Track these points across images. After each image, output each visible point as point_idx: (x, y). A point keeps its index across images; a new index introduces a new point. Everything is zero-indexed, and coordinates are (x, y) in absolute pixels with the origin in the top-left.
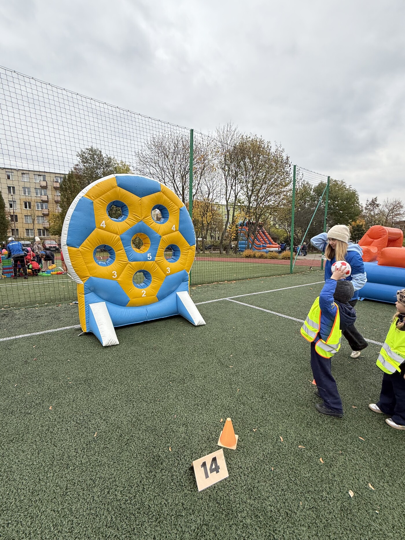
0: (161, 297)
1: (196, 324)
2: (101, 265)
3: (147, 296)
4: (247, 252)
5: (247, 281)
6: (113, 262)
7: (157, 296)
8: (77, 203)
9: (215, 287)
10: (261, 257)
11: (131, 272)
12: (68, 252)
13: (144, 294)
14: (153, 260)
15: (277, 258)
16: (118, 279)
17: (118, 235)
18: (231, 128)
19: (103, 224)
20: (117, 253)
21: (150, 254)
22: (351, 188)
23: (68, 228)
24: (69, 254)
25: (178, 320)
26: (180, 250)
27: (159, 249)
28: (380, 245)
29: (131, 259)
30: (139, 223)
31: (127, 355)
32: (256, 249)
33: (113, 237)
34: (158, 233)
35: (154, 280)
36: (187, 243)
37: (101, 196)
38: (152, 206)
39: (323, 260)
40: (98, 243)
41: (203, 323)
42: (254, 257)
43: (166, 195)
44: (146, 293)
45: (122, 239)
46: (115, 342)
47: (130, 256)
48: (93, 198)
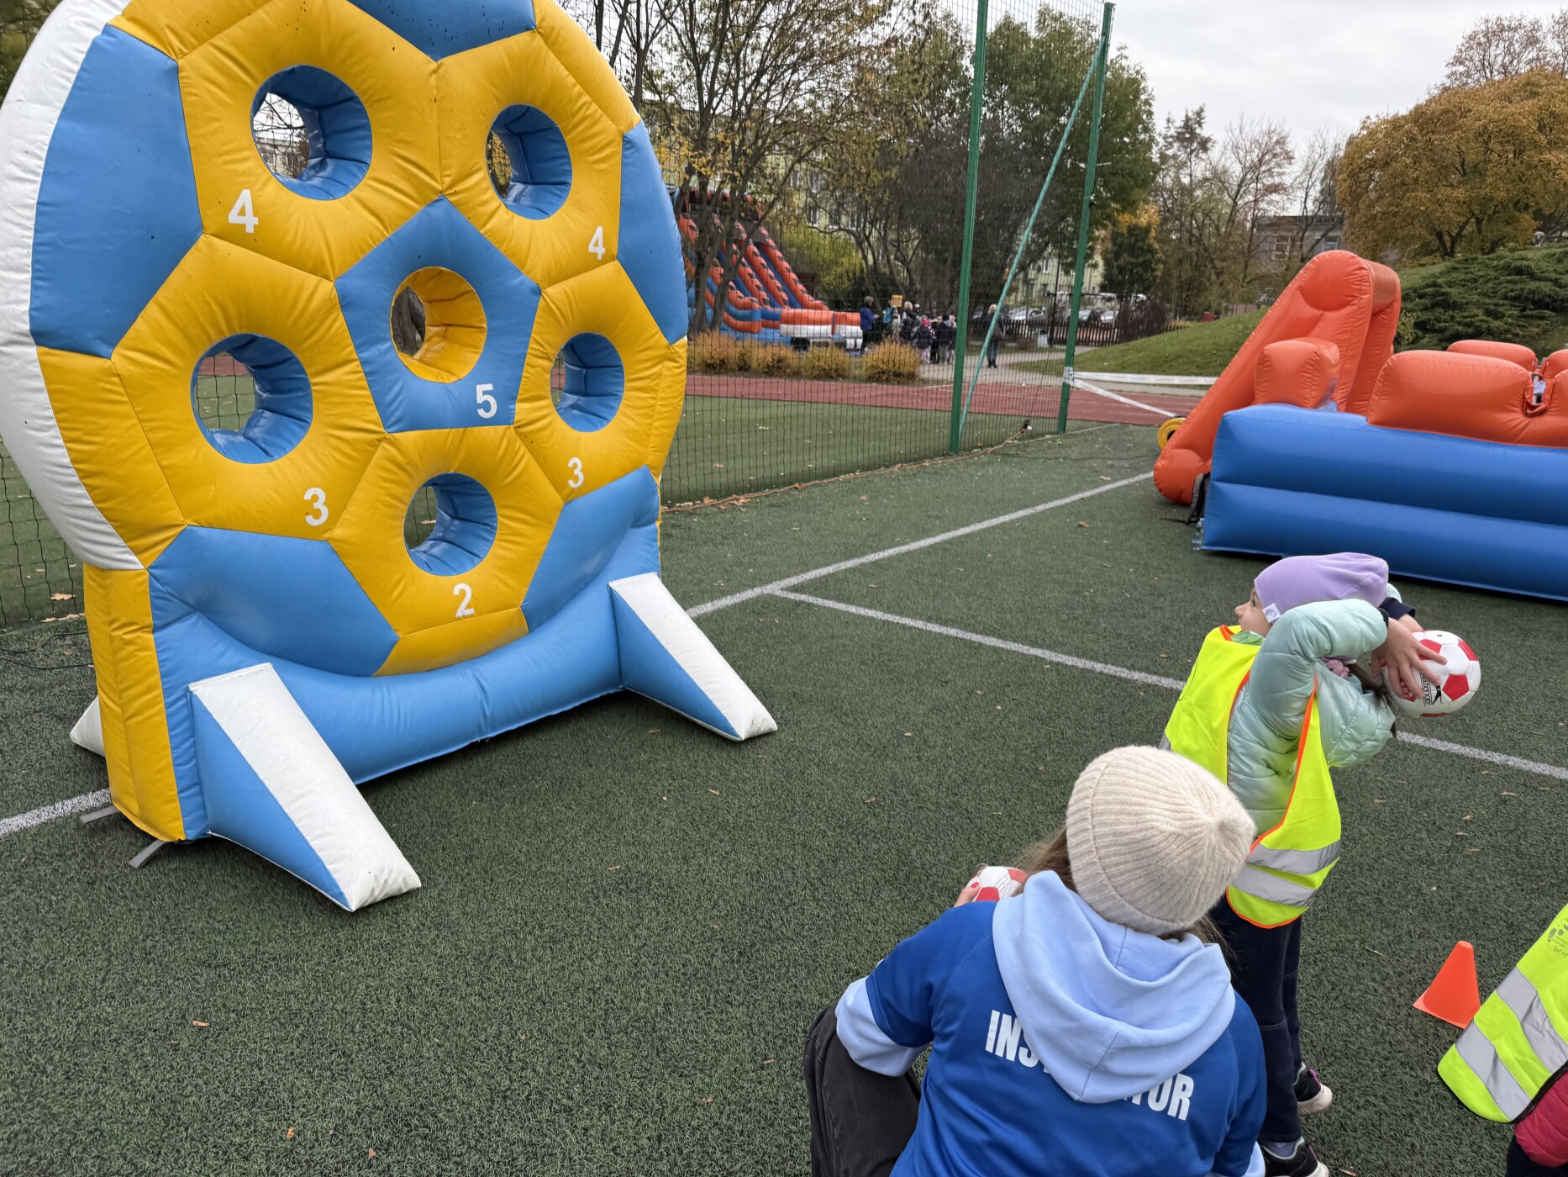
0: (541, 611)
1: (740, 731)
2: (227, 451)
3: (479, 612)
6: (299, 440)
7: (524, 609)
11: (396, 490)
12: (41, 384)
13: (465, 602)
14: (504, 417)
16: (338, 532)
17: (326, 277)
19: (242, 213)
20: (320, 383)
21: (489, 387)
22: (1127, 58)
23: (36, 231)
24: (50, 392)
25: (623, 717)
26: (624, 363)
27: (529, 359)
28: (1347, 336)
29: (398, 414)
30: (430, 210)
31: (509, 941)
32: (737, 329)
33: (300, 290)
34: (528, 267)
35: (509, 527)
36: (657, 328)
37: (220, 29)
38: (494, 110)
39: (1066, 387)
40: (216, 326)
41: (767, 722)
42: (746, 370)
43: (559, 54)
44: (473, 596)
45: (347, 302)
46: (400, 880)
47: (389, 398)
48: (176, 43)
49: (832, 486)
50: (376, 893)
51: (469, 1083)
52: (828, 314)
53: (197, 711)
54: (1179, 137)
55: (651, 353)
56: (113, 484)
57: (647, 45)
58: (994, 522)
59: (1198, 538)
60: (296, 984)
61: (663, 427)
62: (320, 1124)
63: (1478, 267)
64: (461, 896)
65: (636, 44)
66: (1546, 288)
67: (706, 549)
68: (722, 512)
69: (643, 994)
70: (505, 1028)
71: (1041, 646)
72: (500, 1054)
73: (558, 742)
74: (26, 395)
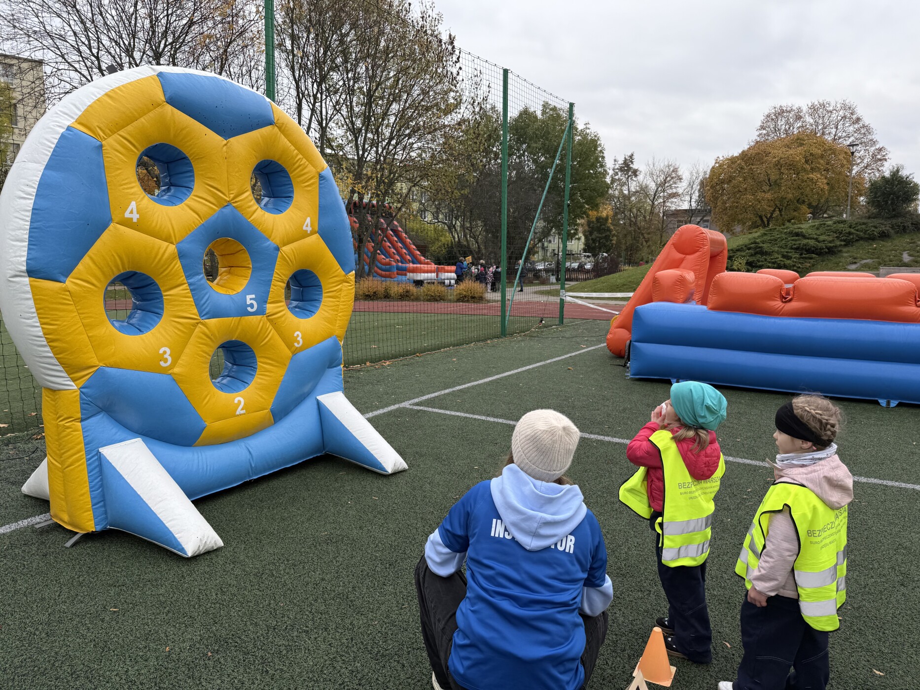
0: (280, 413)
1: (390, 470)
2: (120, 329)
3: (248, 412)
5: (418, 359)
6: (156, 323)
7: (272, 411)
8: (53, 146)
11: (205, 348)
12: (30, 296)
13: (241, 407)
14: (261, 312)
16: (176, 370)
17: (172, 243)
19: (131, 212)
20: (168, 295)
21: (253, 296)
22: (589, 129)
23: (31, 222)
24: (35, 300)
25: (325, 468)
26: (322, 284)
27: (273, 282)
28: (698, 267)
29: (207, 310)
30: (224, 210)
31: (271, 567)
32: (382, 276)
33: (159, 248)
34: (272, 237)
35: (263, 367)
36: (339, 266)
37: (123, 127)
38: (254, 162)
39: (562, 300)
40: (117, 267)
41: (402, 464)
42: (388, 298)
43: (286, 136)
44: (245, 404)
45: (182, 255)
46: (213, 542)
47: (203, 302)
48: (101, 134)
49: (437, 354)
50: (201, 548)
51: (256, 625)
52: (433, 266)
53: (103, 462)
54: (621, 169)
55: (336, 279)
56: (64, 345)
57: (327, 124)
58: (524, 369)
59: (628, 372)
60: (162, 591)
61: (343, 316)
62: (181, 645)
63: (777, 233)
64: (245, 549)
65: (320, 124)
66: (812, 242)
67: (368, 388)
68: (376, 369)
69: (341, 584)
70: (272, 602)
72: (271, 612)
73: (290, 481)
74: (23, 302)
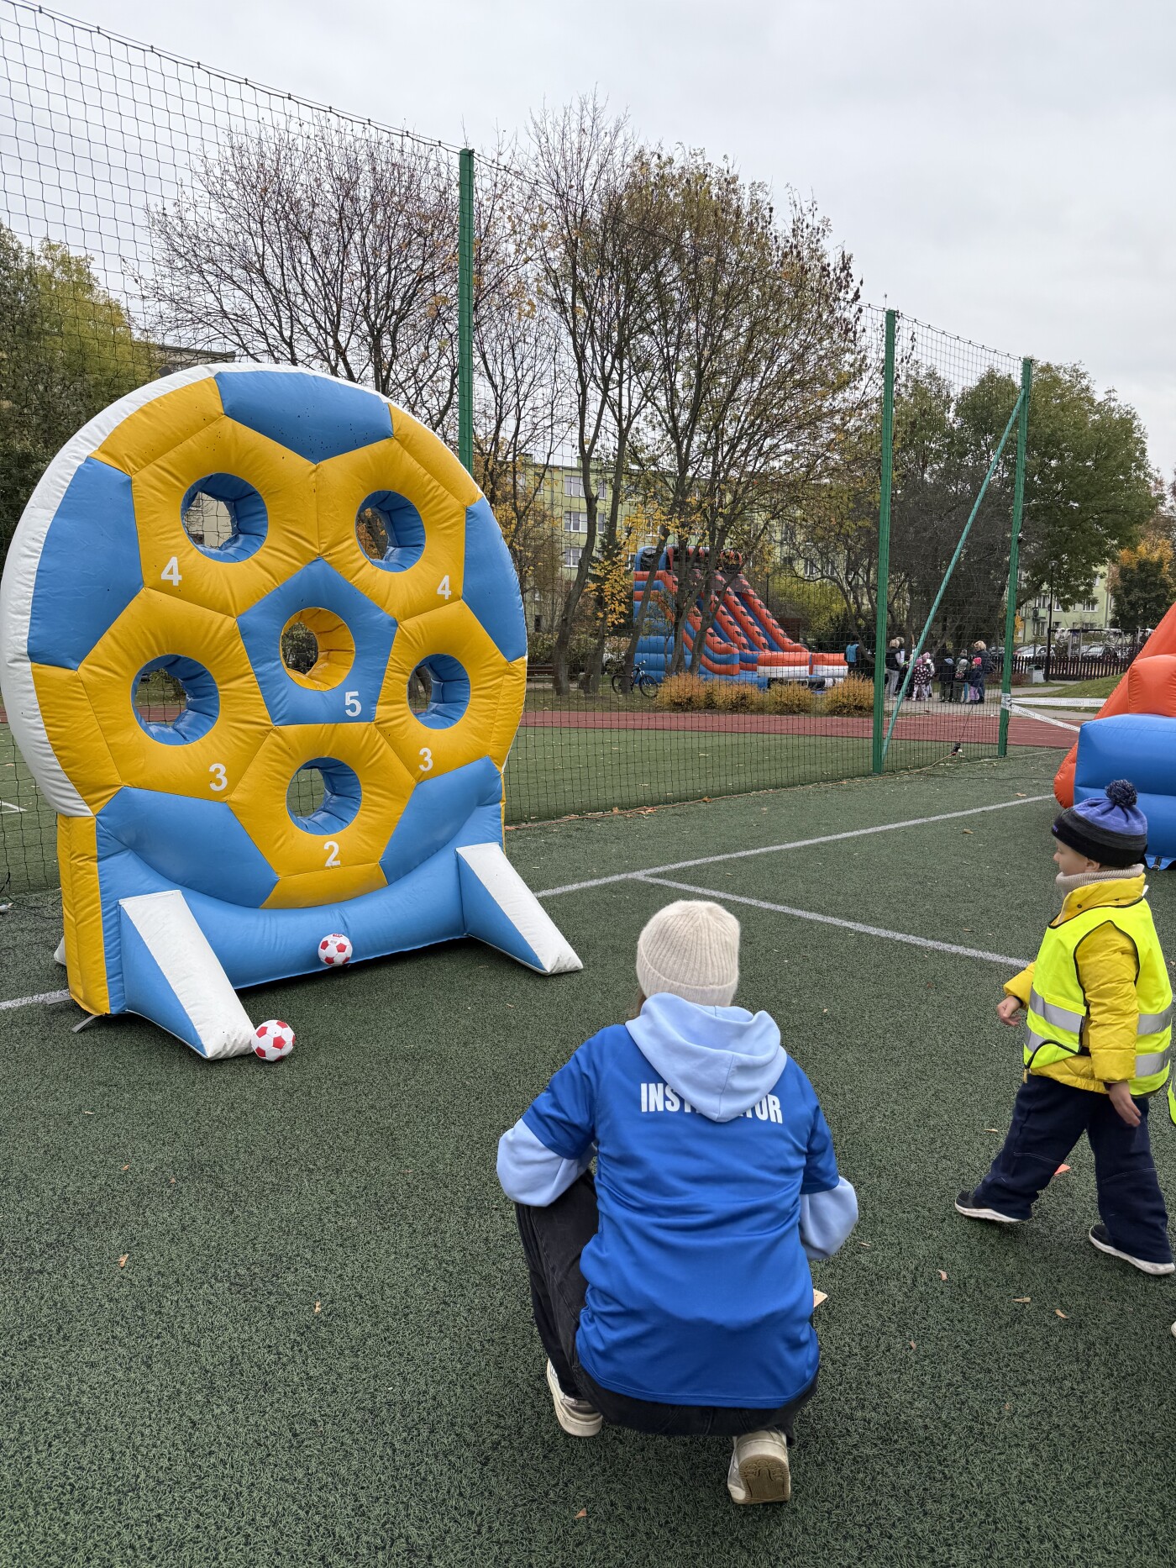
0: (397, 868)
1: (548, 966)
2: (158, 737)
3: (344, 864)
4: (676, 686)
5: (702, 805)
6: (208, 729)
7: (382, 865)
8: (67, 485)
9: (574, 834)
10: (740, 705)
11: (280, 767)
12: (32, 687)
13: (333, 856)
14: (366, 716)
15: (807, 712)
16: (234, 797)
17: (231, 616)
18: (598, 121)
19: (171, 572)
20: (225, 689)
21: (356, 694)
22: (1115, 400)
23: (35, 588)
24: (38, 692)
25: (462, 957)
26: (469, 677)
27: (388, 674)
29: (283, 712)
30: (311, 568)
33: (212, 623)
34: (387, 606)
35: (371, 800)
36: (498, 650)
37: (161, 454)
38: (363, 496)
39: (1005, 713)
40: (150, 648)
41: (572, 959)
42: (712, 708)
43: (412, 453)
44: (340, 852)
45: (245, 632)
47: (276, 701)
48: (131, 465)
49: (740, 800)
50: (228, 1048)
52: (807, 655)
53: (123, 919)
55: (491, 669)
56: (75, 755)
58: (880, 829)
61: (504, 726)
62: (145, 1165)
68: (625, 819)
71: (855, 920)
72: (278, 1140)
73: (403, 972)
74: (22, 695)
